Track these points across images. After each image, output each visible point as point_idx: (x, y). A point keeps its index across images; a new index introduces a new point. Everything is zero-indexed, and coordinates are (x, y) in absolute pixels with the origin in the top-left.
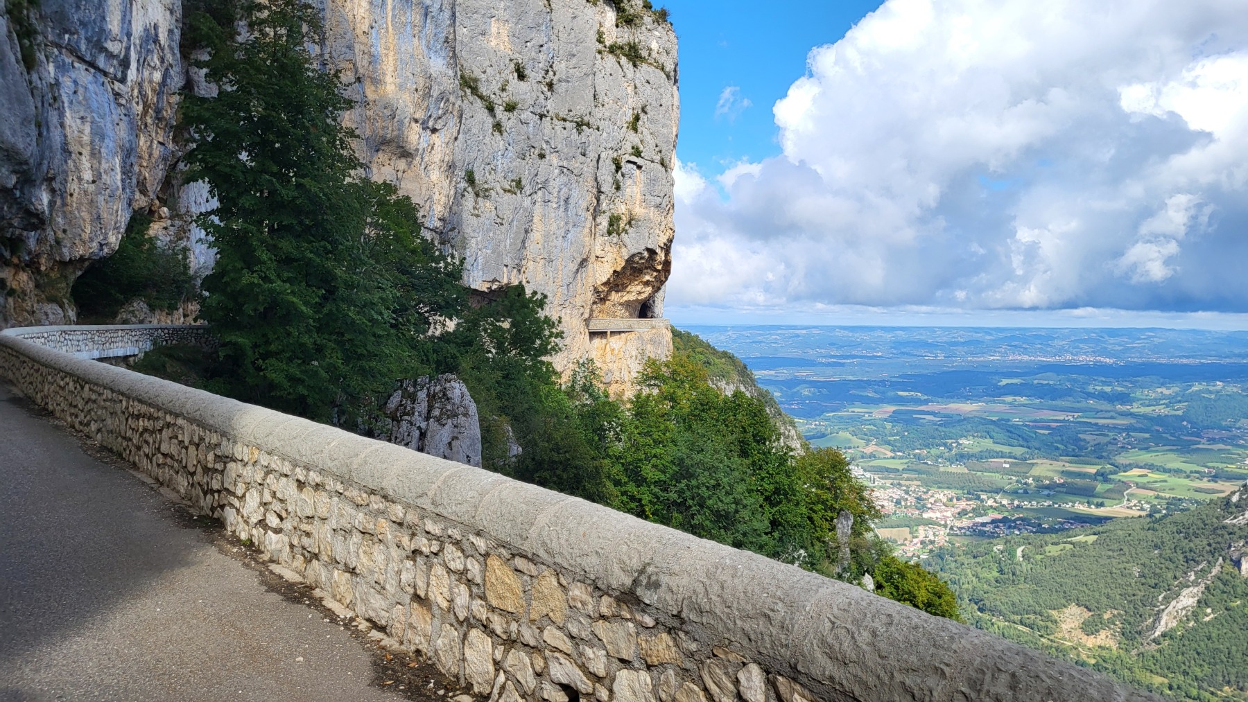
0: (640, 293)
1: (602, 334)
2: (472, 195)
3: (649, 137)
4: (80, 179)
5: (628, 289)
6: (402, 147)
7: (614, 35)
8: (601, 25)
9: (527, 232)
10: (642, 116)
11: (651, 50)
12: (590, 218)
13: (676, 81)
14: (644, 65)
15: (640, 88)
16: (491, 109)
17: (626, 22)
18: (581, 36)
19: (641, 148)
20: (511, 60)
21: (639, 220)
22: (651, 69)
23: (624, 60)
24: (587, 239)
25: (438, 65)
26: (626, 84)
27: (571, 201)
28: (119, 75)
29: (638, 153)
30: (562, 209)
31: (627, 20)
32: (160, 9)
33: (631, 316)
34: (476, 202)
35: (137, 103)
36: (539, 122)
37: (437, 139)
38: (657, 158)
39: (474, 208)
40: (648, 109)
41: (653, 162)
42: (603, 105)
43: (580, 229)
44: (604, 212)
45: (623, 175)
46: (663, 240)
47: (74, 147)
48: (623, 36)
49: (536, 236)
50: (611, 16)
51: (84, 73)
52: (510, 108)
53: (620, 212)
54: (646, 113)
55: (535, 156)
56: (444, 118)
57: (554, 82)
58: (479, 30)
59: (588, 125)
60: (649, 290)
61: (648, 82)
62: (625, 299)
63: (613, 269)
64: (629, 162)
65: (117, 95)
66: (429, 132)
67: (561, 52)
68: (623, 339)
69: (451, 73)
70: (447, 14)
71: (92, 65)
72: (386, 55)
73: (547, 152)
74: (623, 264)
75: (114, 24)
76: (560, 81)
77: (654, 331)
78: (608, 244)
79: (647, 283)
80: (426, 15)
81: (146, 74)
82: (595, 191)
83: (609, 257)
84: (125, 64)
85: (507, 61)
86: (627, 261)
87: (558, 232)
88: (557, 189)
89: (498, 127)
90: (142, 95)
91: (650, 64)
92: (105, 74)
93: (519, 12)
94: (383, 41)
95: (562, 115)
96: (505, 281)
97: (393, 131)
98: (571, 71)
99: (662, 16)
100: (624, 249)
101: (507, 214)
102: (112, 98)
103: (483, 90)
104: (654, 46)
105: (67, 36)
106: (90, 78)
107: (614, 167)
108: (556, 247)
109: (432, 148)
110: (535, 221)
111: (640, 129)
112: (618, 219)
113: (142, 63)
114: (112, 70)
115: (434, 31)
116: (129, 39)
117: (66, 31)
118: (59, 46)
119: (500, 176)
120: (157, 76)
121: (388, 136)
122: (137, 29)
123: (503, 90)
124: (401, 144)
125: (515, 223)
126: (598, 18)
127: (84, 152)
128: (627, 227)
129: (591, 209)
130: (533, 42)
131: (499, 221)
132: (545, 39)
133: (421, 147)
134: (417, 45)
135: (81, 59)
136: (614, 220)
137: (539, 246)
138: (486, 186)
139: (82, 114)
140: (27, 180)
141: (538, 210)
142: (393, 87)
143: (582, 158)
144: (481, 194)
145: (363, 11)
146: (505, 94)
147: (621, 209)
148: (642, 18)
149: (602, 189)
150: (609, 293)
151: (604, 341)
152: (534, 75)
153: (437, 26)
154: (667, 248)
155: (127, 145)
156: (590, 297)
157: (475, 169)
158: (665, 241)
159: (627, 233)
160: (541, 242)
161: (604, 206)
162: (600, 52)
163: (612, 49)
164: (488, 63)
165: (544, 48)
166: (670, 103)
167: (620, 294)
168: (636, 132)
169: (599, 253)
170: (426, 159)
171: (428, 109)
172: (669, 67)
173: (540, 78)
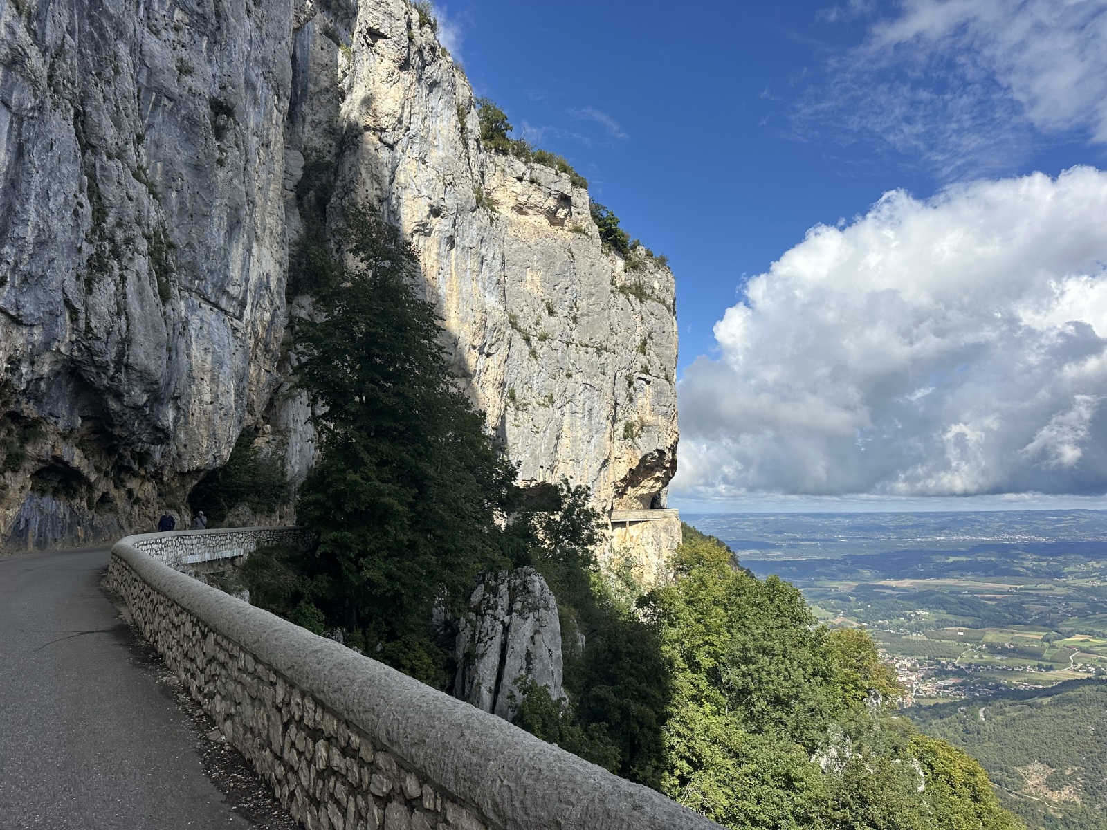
0: (652, 487)
1: (623, 524)
2: (513, 409)
3: (655, 358)
4: (201, 401)
5: (641, 485)
6: (463, 369)
7: (622, 278)
8: (613, 271)
9: (558, 438)
10: (649, 341)
11: (654, 288)
12: (610, 425)
13: (675, 313)
14: (649, 301)
15: (647, 319)
16: (528, 340)
17: (632, 267)
18: (598, 279)
19: (649, 367)
20: (543, 300)
21: (649, 426)
22: (654, 304)
23: (632, 297)
24: (608, 443)
25: (491, 301)
26: (634, 316)
27: (593, 411)
28: (237, 314)
29: (647, 371)
30: (586, 419)
31: (633, 266)
32: (272, 262)
33: (645, 508)
34: (516, 415)
35: (250, 338)
36: (566, 348)
37: (492, 362)
38: (663, 374)
39: (515, 420)
40: (654, 335)
41: (659, 378)
42: (616, 334)
43: (601, 435)
44: (620, 420)
45: (635, 389)
46: (670, 441)
47: (197, 374)
48: (632, 278)
49: (565, 441)
50: (620, 263)
51: (209, 312)
52: (543, 338)
53: (633, 419)
54: (652, 339)
55: (564, 376)
56: (496, 344)
57: (578, 316)
58: (517, 278)
59: (606, 349)
60: (659, 484)
61: (652, 314)
62: (639, 492)
63: (629, 468)
64: (639, 378)
65: (235, 330)
66: (484, 356)
67: (583, 292)
68: (640, 528)
69: (502, 308)
70: (499, 261)
71: (216, 305)
72: (451, 295)
73: (574, 372)
74: (637, 463)
75: (235, 272)
76: (582, 315)
77: (666, 520)
78: (624, 446)
79: (658, 479)
80: (482, 263)
81: (258, 314)
82: (613, 403)
83: (626, 458)
84: (243, 304)
85: (540, 302)
86: (641, 460)
87: (584, 438)
88: (581, 403)
89: (533, 353)
90: (254, 331)
91: (654, 300)
92: (226, 313)
93: (549, 262)
94: (448, 284)
95: (585, 341)
96: (541, 480)
97: (456, 356)
98: (591, 307)
99: (661, 263)
100: (638, 451)
101: (541, 423)
102: (230, 333)
103: (521, 325)
104: (656, 285)
105: (197, 282)
106: (214, 316)
107: (627, 383)
108: (582, 450)
109: (487, 369)
110: (565, 428)
111: (647, 351)
112: (632, 425)
113: (256, 305)
114: (231, 310)
115: (488, 275)
116: (247, 284)
117: (197, 278)
118: (189, 290)
119: (535, 393)
120: (267, 316)
121: (452, 360)
122: (254, 277)
123: (537, 324)
124: (462, 367)
125: (548, 431)
126: (611, 265)
127: (206, 378)
128: (640, 432)
129: (610, 418)
130: (560, 285)
131: (535, 430)
132: (570, 283)
133: (478, 369)
134: (475, 287)
135: (207, 301)
136: (628, 427)
137: (568, 450)
138: (525, 402)
139: (205, 345)
140: (156, 399)
141: (566, 420)
142: (456, 320)
143: (601, 376)
144: (521, 407)
145: (432, 260)
146: (538, 327)
147: (635, 417)
148: (645, 264)
149: (618, 402)
150: (626, 488)
151: (624, 529)
152: (561, 311)
153: (491, 271)
154: (673, 450)
155: (241, 371)
156: (611, 491)
157: (515, 388)
158: (672, 443)
159: (640, 437)
160: (570, 446)
161: (620, 416)
162: (612, 292)
163: (623, 289)
164: (524, 303)
165: (569, 290)
166: (671, 330)
167: (635, 489)
168: (644, 354)
169: (618, 455)
170: (482, 378)
171: (484, 337)
172: (669, 301)
173: (566, 314)
